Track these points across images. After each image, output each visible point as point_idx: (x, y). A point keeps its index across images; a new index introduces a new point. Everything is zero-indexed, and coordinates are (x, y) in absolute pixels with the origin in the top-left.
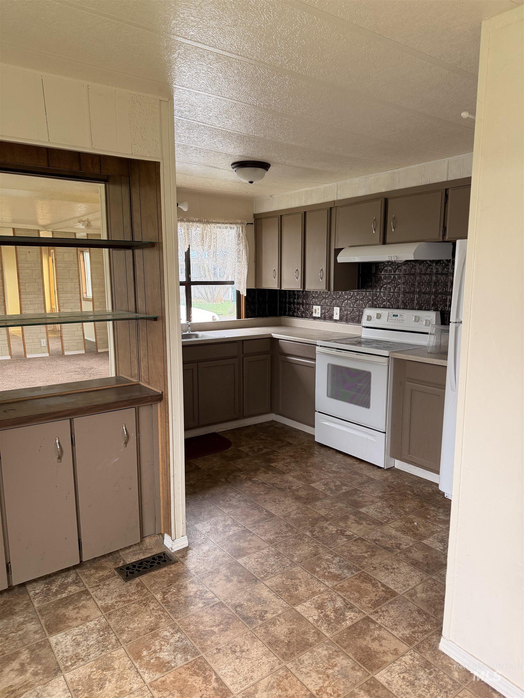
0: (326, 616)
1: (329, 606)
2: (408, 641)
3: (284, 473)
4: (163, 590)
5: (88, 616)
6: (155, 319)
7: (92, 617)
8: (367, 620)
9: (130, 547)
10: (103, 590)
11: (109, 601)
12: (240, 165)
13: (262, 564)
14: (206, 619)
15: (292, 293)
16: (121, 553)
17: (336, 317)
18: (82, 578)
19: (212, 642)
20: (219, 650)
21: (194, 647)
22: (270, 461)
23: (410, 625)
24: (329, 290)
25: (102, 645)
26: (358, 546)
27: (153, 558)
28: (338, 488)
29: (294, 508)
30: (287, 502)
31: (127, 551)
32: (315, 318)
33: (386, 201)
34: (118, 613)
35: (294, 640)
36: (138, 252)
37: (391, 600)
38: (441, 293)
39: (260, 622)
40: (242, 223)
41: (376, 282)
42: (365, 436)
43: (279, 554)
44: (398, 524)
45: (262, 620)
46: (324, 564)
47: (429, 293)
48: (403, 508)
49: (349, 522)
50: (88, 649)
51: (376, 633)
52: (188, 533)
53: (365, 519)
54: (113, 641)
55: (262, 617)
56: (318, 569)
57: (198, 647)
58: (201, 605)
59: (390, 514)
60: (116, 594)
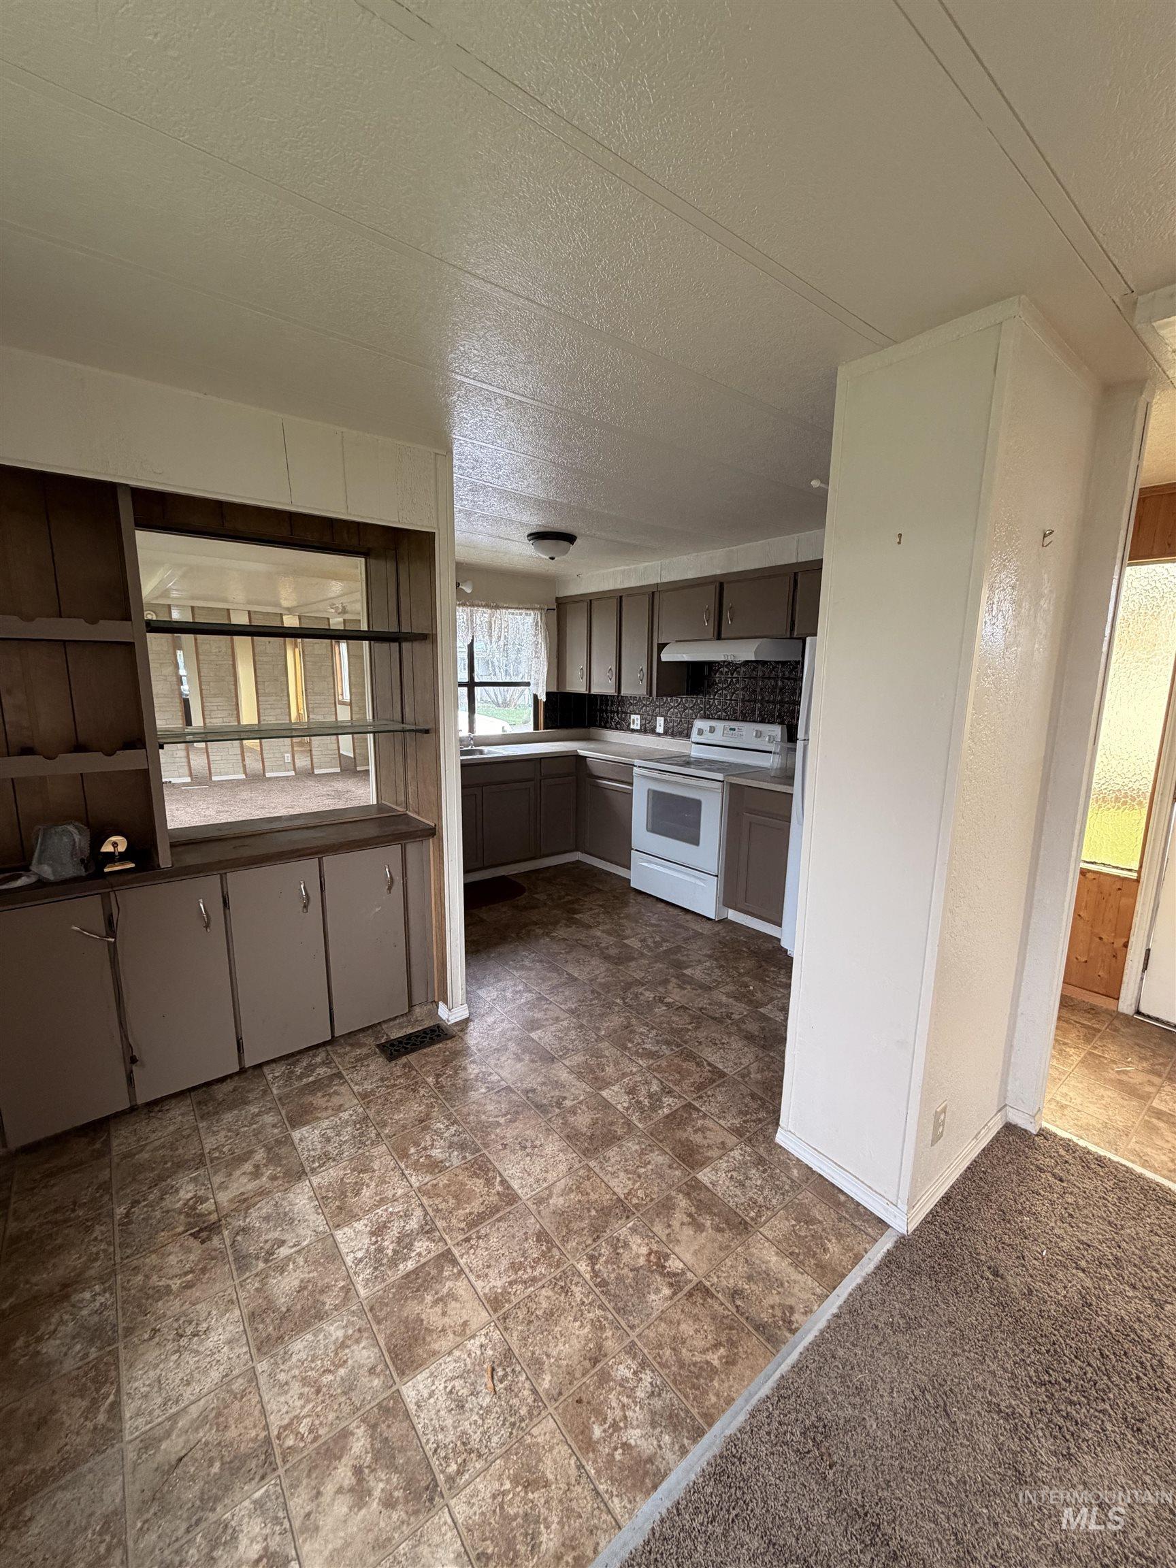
0: (639, 1102)
1: (643, 1090)
2: (738, 1132)
3: (591, 927)
4: (438, 1072)
5: (341, 1105)
6: (427, 731)
7: (346, 1106)
8: (689, 1107)
9: (395, 1018)
10: (360, 1073)
11: (368, 1086)
12: (539, 536)
13: (561, 1039)
14: (490, 1107)
15: (604, 698)
16: (384, 1026)
17: (660, 730)
18: (334, 1058)
19: (497, 1136)
20: (505, 1146)
21: (474, 1142)
22: (575, 912)
23: (740, 1112)
24: (651, 695)
25: (359, 1141)
26: (680, 1016)
27: (424, 1031)
28: (658, 945)
29: (603, 969)
30: (593, 963)
31: (391, 1023)
32: (633, 731)
33: (721, 584)
34: (379, 1101)
35: (598, 1132)
36: (406, 646)
37: (718, 1083)
38: (788, 703)
39: (557, 1111)
40: (540, 609)
41: (710, 687)
42: (692, 880)
43: (582, 1026)
44: (730, 988)
45: (559, 1108)
46: (638, 1039)
47: (774, 702)
48: (736, 968)
49: (670, 987)
50: (341, 1146)
51: (700, 1122)
52: (469, 1001)
53: (690, 983)
54: (373, 1135)
55: (559, 1105)
56: (630, 1045)
57: (478, 1142)
58: (483, 1090)
59: (720, 976)
60: (377, 1077)
